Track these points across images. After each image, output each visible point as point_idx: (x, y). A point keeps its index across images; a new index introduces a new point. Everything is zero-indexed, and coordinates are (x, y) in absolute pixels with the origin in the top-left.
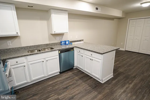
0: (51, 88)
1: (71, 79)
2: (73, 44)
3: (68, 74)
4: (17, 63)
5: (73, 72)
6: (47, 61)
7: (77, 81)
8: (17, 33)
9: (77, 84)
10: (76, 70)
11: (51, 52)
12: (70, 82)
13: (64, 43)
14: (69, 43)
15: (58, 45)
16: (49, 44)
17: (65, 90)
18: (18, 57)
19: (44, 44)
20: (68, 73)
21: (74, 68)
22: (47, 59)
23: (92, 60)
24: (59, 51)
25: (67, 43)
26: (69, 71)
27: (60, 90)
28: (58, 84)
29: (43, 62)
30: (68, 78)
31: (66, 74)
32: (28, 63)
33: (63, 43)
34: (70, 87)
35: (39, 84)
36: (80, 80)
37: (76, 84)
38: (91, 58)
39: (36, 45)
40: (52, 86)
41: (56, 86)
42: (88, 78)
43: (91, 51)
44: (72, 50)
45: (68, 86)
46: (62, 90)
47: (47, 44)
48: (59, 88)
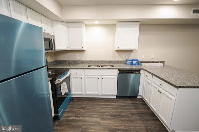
0: (99, 108)
1: (126, 109)
2: (142, 65)
3: (126, 102)
4: (76, 74)
5: (134, 102)
6: (102, 79)
7: (133, 114)
8: (82, 48)
9: (129, 119)
10: (140, 101)
11: (108, 70)
12: (122, 112)
13: (131, 62)
14: (137, 62)
15: (123, 63)
16: (112, 61)
17: (111, 117)
18: (78, 69)
19: (107, 61)
20: (126, 100)
21: (138, 97)
22: (103, 77)
23: (161, 93)
24: (119, 71)
25: (134, 62)
26: (129, 99)
27: (106, 115)
28: (108, 108)
29: (98, 78)
30: (122, 106)
31: (123, 101)
32: (85, 76)
33: (128, 62)
34: (119, 117)
35: (91, 100)
36: (137, 116)
37: (129, 117)
38: (160, 89)
39: (98, 61)
40: (101, 107)
41: (105, 109)
42: (152, 118)
43: (161, 79)
44: (137, 73)
45: (117, 116)
46: (108, 116)
47: (109, 61)
48: (106, 113)
